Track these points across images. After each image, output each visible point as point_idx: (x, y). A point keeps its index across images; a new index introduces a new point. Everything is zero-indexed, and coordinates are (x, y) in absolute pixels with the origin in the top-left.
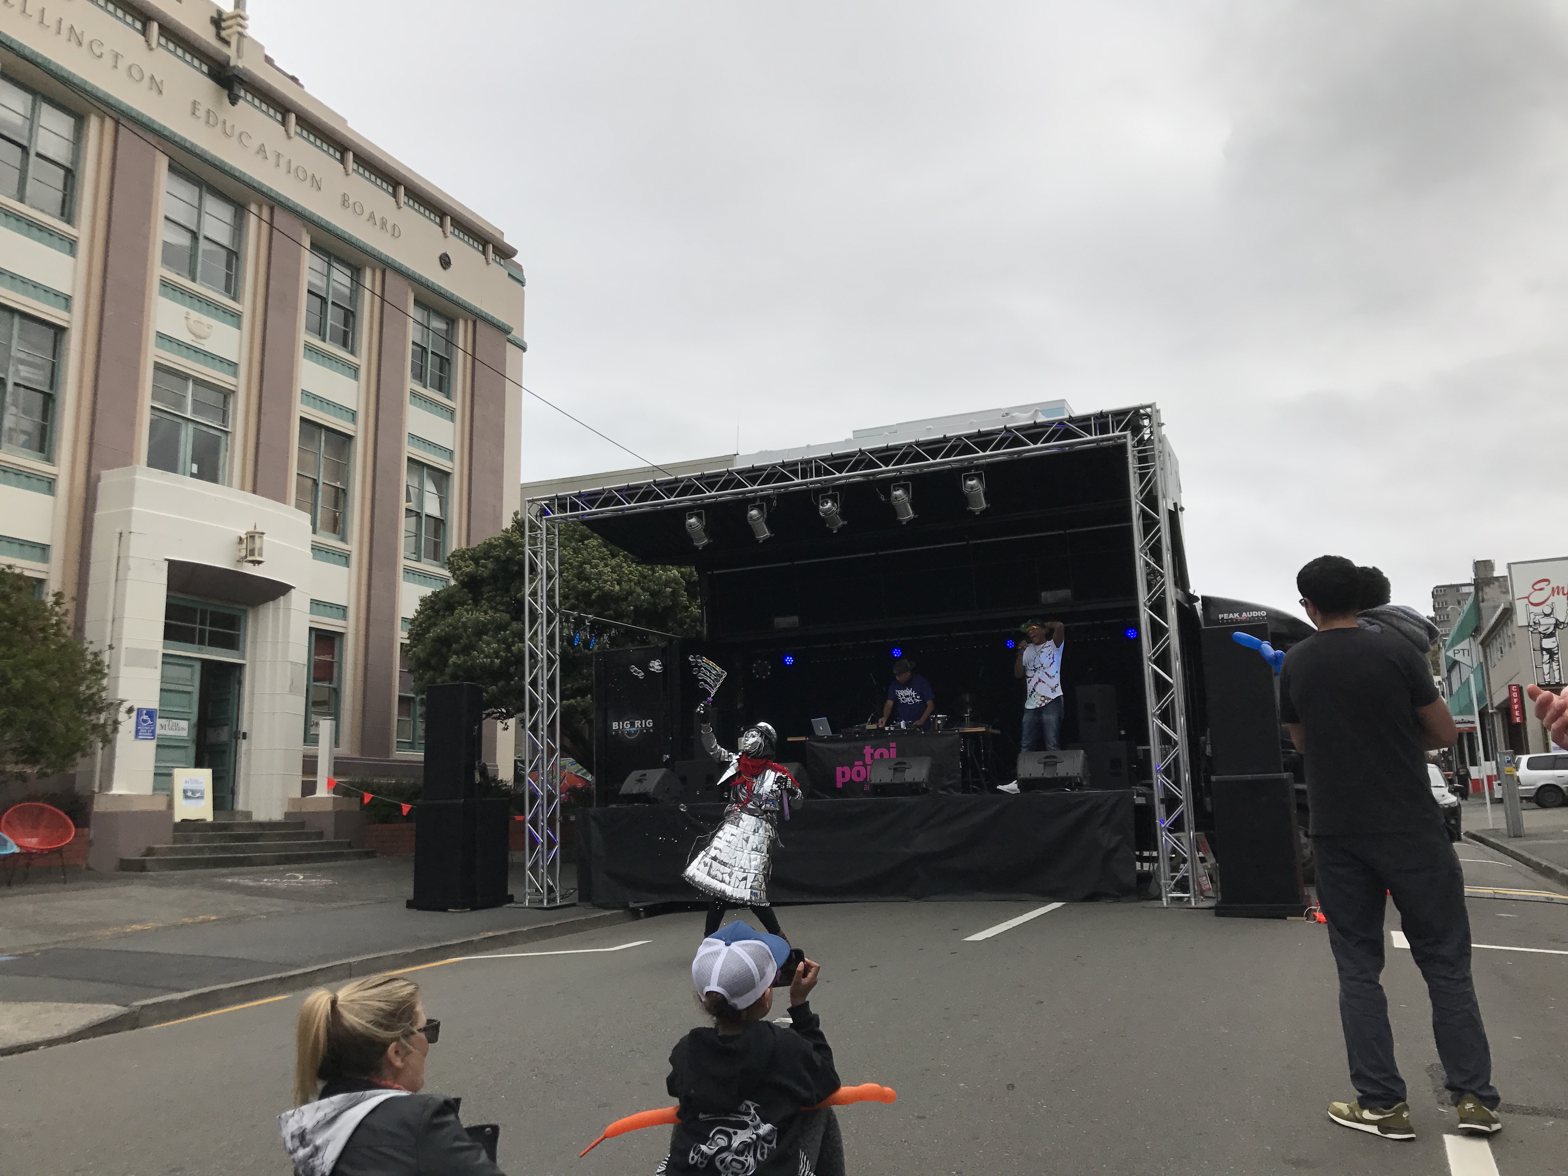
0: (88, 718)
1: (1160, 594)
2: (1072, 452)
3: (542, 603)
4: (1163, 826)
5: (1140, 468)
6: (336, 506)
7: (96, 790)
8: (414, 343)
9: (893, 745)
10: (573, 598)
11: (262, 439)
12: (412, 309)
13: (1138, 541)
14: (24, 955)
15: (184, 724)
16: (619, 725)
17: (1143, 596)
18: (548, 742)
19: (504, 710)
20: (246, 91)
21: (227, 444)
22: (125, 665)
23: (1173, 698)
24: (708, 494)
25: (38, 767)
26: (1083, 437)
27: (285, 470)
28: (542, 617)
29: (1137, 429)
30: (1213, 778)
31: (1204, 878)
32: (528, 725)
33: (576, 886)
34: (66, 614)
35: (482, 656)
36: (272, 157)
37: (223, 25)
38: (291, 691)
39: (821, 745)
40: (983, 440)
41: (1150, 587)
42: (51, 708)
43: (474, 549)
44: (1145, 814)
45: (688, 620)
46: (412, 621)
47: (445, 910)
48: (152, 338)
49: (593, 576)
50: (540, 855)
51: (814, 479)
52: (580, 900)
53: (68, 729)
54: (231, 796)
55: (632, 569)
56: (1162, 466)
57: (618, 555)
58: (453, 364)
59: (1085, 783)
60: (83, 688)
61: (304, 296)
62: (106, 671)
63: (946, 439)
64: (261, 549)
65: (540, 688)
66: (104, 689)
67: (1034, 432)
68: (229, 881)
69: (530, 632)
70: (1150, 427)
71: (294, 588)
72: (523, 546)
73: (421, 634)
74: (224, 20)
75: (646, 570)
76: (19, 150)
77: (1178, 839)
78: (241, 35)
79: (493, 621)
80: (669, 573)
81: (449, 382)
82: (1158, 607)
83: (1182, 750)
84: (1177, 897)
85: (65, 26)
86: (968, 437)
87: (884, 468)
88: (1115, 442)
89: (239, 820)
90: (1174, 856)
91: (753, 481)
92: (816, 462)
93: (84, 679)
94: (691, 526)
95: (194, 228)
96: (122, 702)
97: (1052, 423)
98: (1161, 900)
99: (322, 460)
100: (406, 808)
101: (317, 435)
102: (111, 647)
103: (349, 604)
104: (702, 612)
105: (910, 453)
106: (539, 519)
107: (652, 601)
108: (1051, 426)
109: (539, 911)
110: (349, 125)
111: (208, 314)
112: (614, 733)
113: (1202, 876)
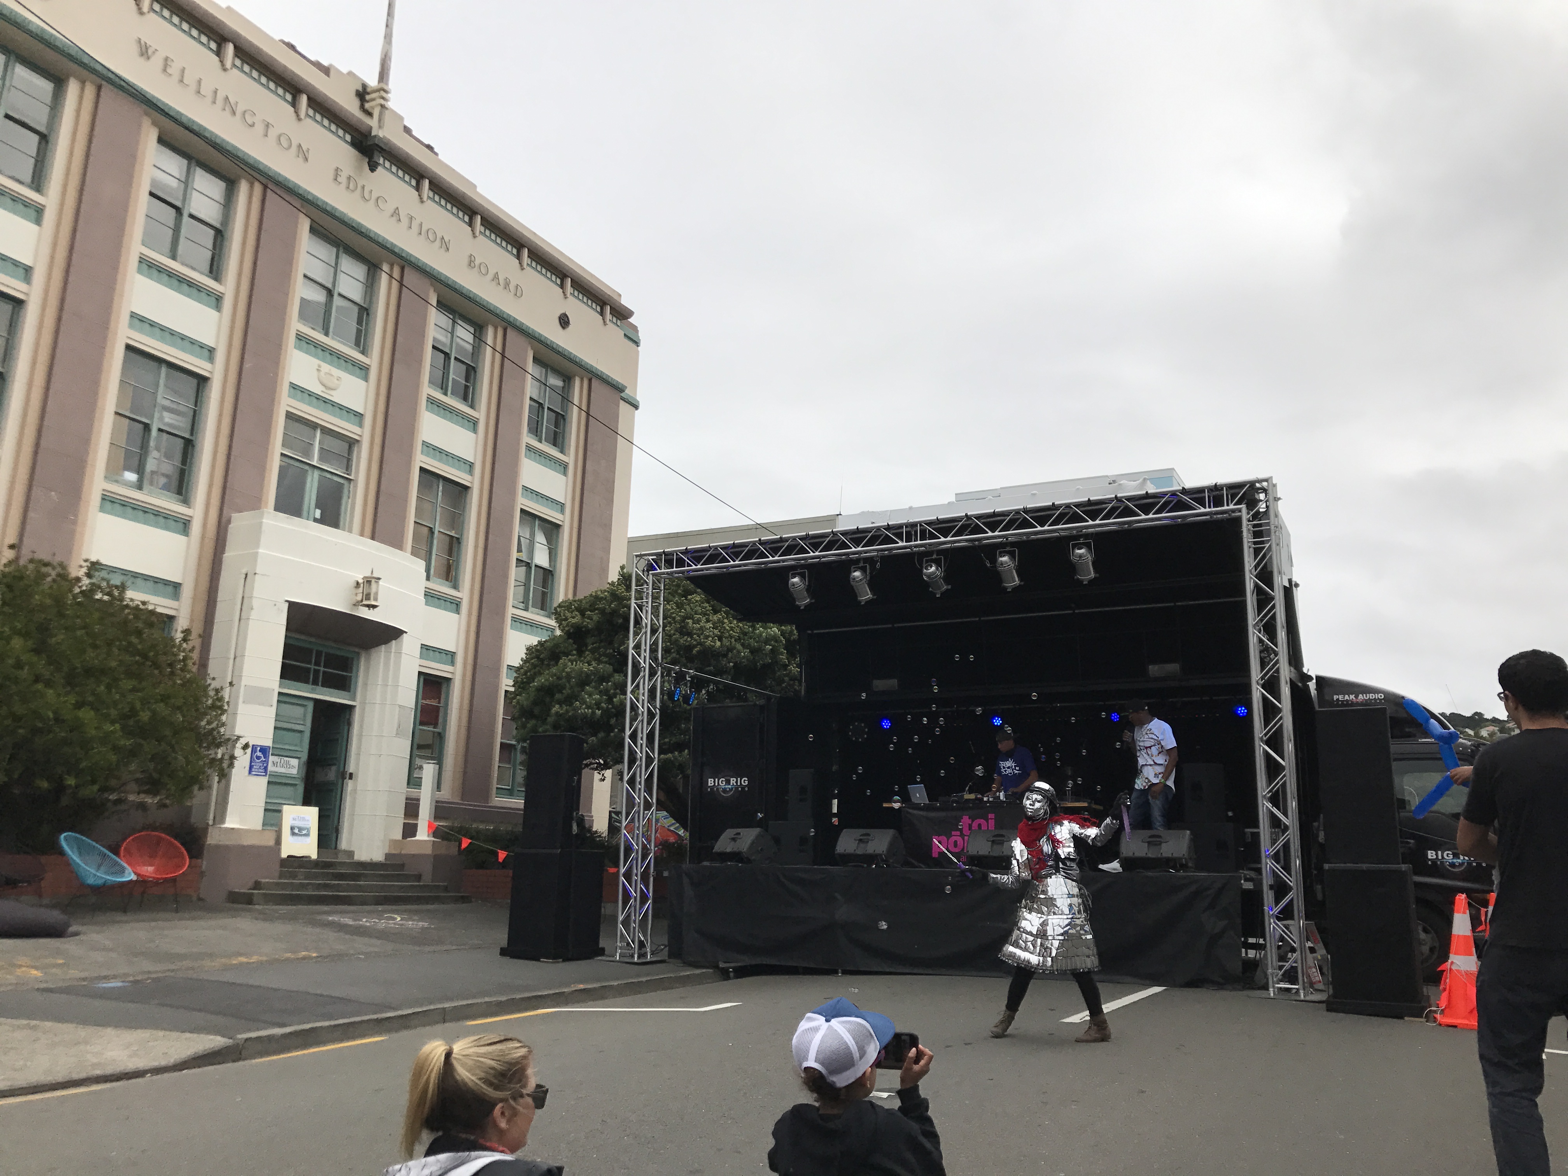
0: (206, 753)
1: (1274, 672)
2: (1183, 524)
3: (645, 657)
4: (1271, 913)
5: (1255, 543)
6: (450, 553)
7: (211, 822)
8: (531, 399)
9: (991, 816)
10: (674, 652)
11: (383, 487)
12: (530, 366)
13: (1252, 617)
14: (136, 982)
15: (295, 762)
16: (714, 782)
17: (1255, 674)
18: (645, 796)
19: (602, 762)
20: (385, 159)
21: (349, 491)
22: (244, 702)
23: (1285, 781)
24: (812, 554)
25: (158, 798)
26: (1195, 509)
27: (403, 518)
28: (644, 671)
29: (1252, 503)
30: (1326, 866)
31: (1314, 970)
32: (626, 778)
33: (666, 943)
34: (192, 650)
35: (584, 706)
36: (405, 220)
37: (368, 97)
38: (397, 734)
39: (915, 812)
40: (1093, 509)
41: (1263, 665)
42: (173, 742)
43: (580, 601)
44: (1253, 900)
45: (786, 679)
46: (518, 669)
47: (536, 958)
48: (285, 388)
49: (695, 631)
50: (633, 909)
51: (919, 542)
52: (670, 956)
53: (188, 762)
54: (335, 835)
55: (733, 626)
56: (1277, 542)
57: (720, 611)
58: (568, 420)
59: (1190, 864)
60: (203, 723)
61: (429, 351)
62: (226, 707)
63: (1054, 507)
64: (376, 594)
65: (639, 742)
66: (223, 725)
67: (1146, 503)
68: (330, 918)
69: (632, 684)
70: (1266, 502)
71: (406, 632)
72: (630, 599)
73: (525, 682)
74: (368, 94)
75: (746, 627)
76: (174, 211)
77: (1287, 927)
78: (382, 106)
79: (596, 672)
80: (769, 630)
81: (563, 438)
82: (1271, 685)
83: (1293, 835)
84: (1285, 988)
85: (220, 96)
86: (1078, 505)
87: (990, 534)
88: (1230, 515)
89: (342, 859)
90: (1280, 944)
91: (857, 542)
92: (921, 525)
93: (206, 714)
94: (794, 585)
95: (330, 286)
96: (239, 737)
97: (1164, 494)
98: (1267, 989)
99: (439, 509)
100: (502, 855)
101: (435, 487)
102: (231, 684)
103: (457, 650)
104: (801, 672)
105: (1017, 519)
106: (646, 573)
107: (752, 658)
108: (1164, 497)
109: (628, 965)
110: (478, 190)
111: (339, 367)
112: (709, 790)
113: (1310, 968)
